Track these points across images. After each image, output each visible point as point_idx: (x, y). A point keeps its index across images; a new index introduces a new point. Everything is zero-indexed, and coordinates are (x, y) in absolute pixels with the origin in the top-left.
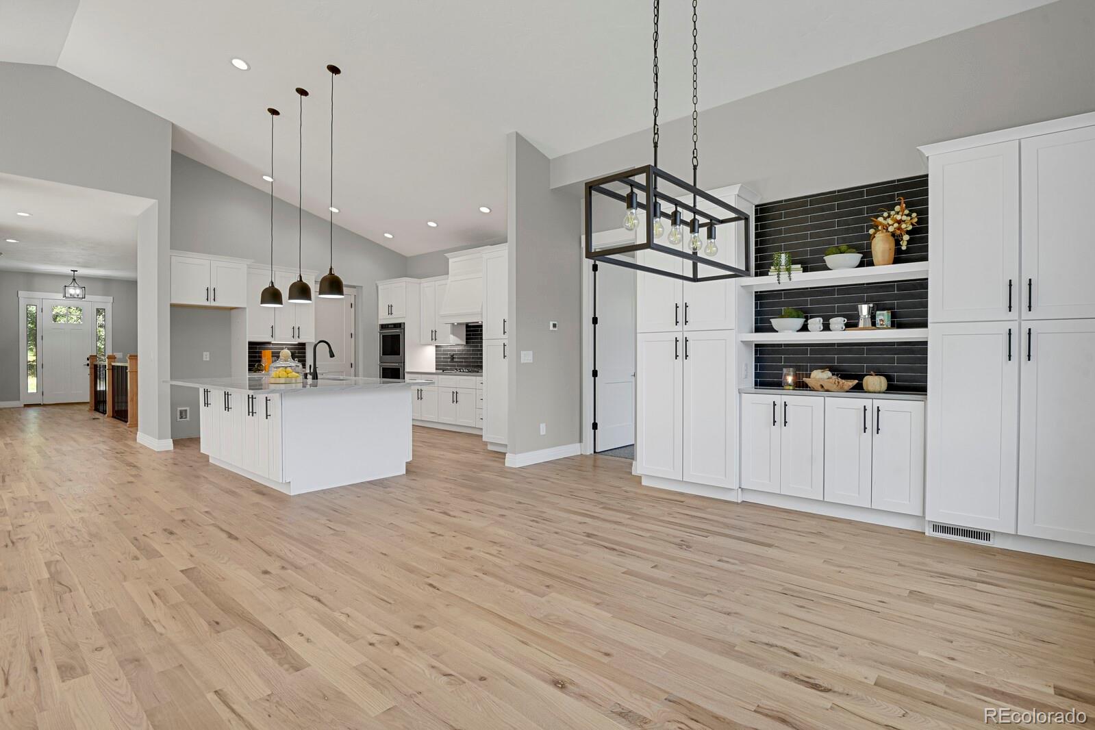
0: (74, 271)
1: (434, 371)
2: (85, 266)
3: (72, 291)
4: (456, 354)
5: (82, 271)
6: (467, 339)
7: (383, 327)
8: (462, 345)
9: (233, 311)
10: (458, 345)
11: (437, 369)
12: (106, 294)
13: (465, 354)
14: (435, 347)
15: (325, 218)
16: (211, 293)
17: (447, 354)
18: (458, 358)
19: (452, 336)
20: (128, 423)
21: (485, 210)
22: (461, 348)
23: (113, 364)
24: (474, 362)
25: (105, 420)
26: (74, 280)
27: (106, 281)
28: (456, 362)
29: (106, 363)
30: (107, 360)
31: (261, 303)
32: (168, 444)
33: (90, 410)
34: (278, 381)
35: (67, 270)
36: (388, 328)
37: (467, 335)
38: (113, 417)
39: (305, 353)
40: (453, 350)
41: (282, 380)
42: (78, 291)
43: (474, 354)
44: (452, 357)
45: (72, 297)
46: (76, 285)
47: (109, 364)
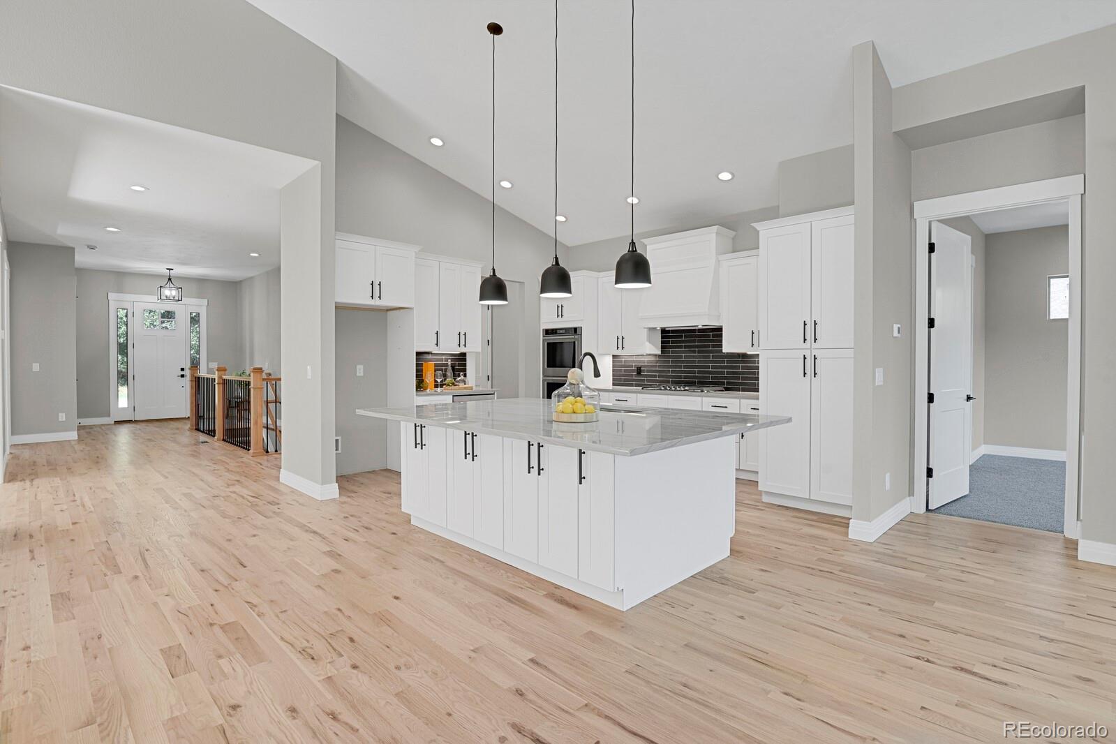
0: (170, 269)
1: (610, 386)
2: (183, 263)
3: (167, 292)
4: (645, 366)
5: (179, 270)
6: (662, 347)
7: (548, 332)
8: (656, 355)
9: (390, 313)
10: (650, 355)
11: (614, 384)
12: (200, 296)
13: (659, 366)
14: (611, 358)
15: (486, 196)
16: (376, 288)
17: (631, 366)
18: (648, 371)
19: (648, 343)
20: (251, 451)
21: (725, 176)
22: (653, 359)
23: (224, 377)
24: (674, 377)
25: (216, 444)
26: (170, 279)
27: (201, 281)
28: (646, 376)
29: (216, 376)
30: (217, 372)
31: (480, 300)
32: (333, 490)
33: (190, 430)
34: (574, 418)
35: (161, 268)
36: (556, 333)
37: (662, 342)
38: (224, 440)
39: (465, 365)
40: (640, 362)
41: (581, 418)
42: (174, 293)
43: (676, 367)
44: (639, 371)
45: (168, 298)
46: (172, 285)
47: (220, 377)
